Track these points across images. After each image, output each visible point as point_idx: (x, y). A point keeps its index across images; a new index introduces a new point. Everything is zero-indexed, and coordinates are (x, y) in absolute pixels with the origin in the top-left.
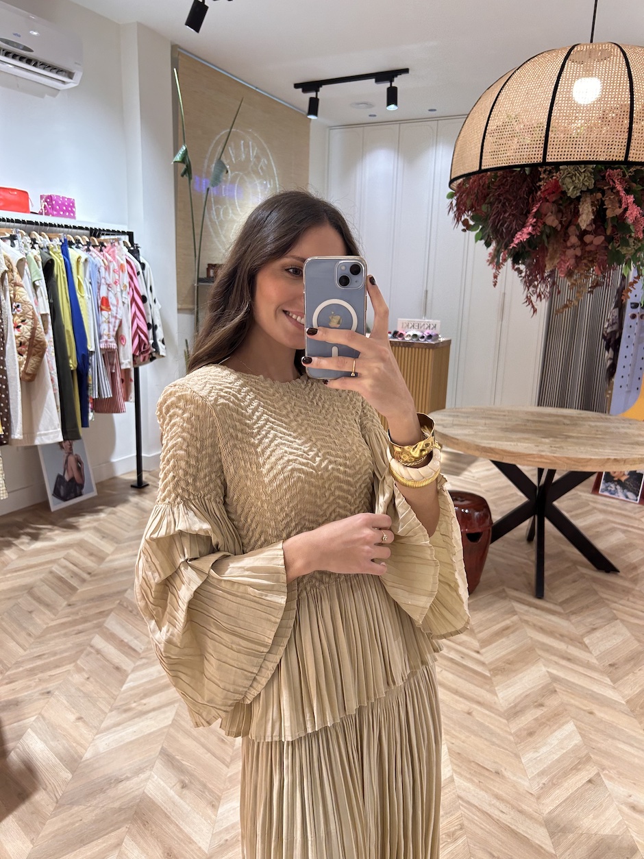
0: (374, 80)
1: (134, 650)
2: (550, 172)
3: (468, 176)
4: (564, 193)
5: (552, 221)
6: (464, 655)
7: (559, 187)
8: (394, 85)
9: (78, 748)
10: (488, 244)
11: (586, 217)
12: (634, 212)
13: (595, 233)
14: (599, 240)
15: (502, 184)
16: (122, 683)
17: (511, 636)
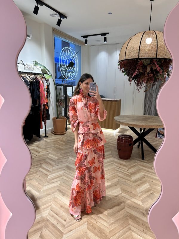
0: (101, 35)
1: (49, 171)
2: (141, 60)
3: (122, 61)
4: (144, 65)
5: (141, 71)
6: (124, 171)
7: (142, 63)
8: (106, 36)
9: (40, 189)
10: (128, 76)
11: (148, 70)
12: (159, 69)
13: (151, 73)
14: (152, 75)
15: (130, 63)
16: (47, 177)
17: (135, 167)
